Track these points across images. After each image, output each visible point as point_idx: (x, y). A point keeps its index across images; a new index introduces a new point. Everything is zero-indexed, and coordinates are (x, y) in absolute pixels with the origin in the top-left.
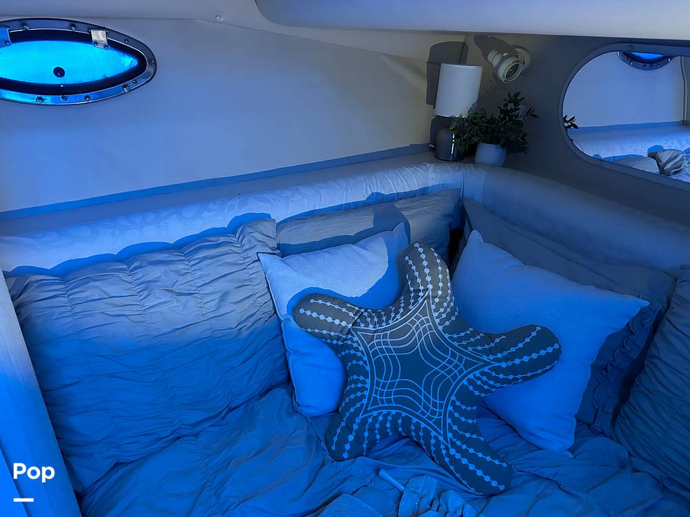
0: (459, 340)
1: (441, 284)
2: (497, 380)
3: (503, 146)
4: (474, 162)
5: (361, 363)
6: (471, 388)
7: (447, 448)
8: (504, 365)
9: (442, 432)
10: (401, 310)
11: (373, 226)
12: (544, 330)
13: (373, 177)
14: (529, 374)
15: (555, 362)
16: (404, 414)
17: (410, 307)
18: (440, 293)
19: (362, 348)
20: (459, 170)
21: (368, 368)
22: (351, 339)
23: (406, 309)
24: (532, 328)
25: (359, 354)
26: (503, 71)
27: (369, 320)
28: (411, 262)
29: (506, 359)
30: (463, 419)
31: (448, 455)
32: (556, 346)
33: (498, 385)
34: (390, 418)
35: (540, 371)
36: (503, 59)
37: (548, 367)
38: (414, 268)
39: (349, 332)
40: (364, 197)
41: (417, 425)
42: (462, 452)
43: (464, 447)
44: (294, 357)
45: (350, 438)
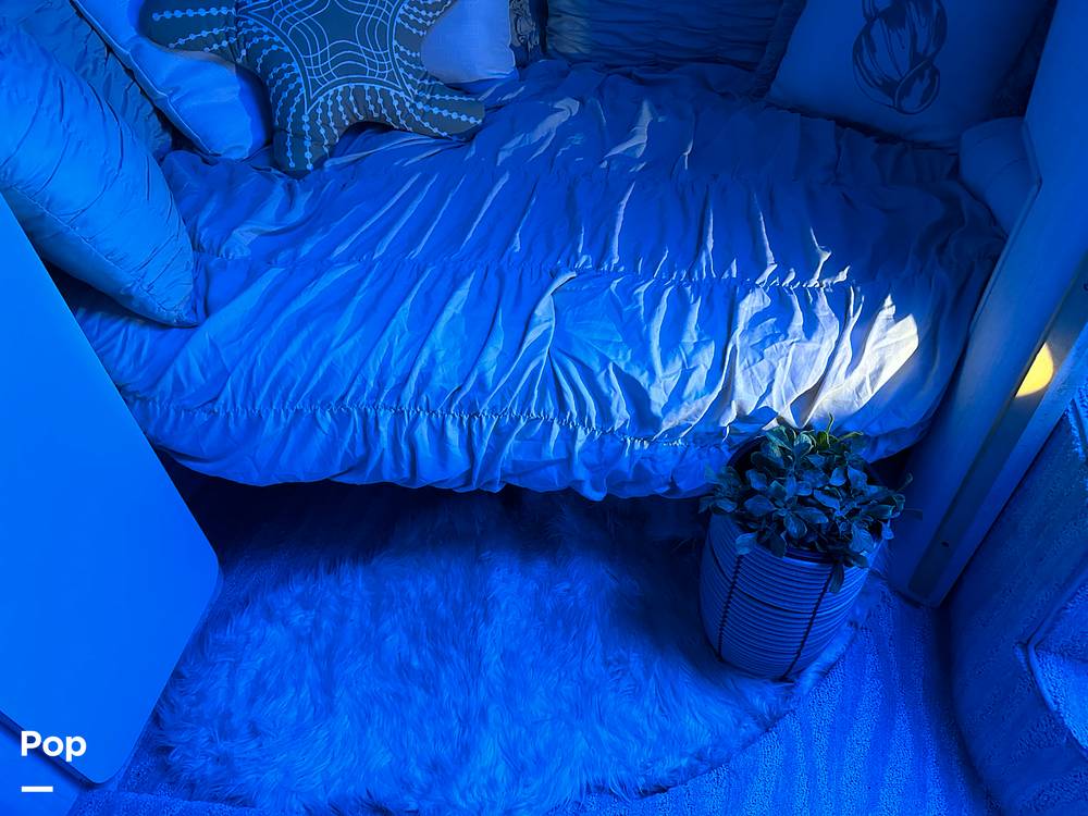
2: (427, 8)
5: (274, 48)
6: (407, 26)
9: (400, 87)
19: (265, 29)
21: (287, 49)
22: (246, 26)
25: (266, 38)
31: (417, 112)
34: (339, 99)
42: (429, 103)
43: (428, 97)
44: (174, 99)
45: (308, 144)
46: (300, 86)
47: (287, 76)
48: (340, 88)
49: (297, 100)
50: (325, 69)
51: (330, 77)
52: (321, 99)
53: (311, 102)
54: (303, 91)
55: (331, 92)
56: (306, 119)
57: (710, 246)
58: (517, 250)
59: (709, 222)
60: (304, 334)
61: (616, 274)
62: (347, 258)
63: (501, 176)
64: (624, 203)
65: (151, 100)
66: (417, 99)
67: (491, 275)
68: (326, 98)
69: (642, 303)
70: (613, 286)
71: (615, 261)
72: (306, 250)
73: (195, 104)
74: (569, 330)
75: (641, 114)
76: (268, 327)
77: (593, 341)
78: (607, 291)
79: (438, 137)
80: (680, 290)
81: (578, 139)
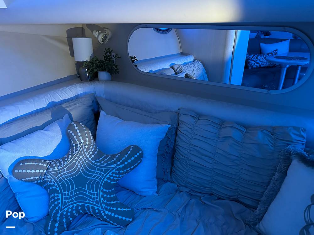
0: (100, 162)
1: (87, 139)
2: (119, 174)
3: (109, 72)
4: (98, 80)
5: (54, 187)
6: (109, 181)
7: (104, 212)
8: (121, 166)
9: (100, 206)
10: (70, 156)
11: (51, 119)
12: (135, 146)
13: (48, 95)
14: (132, 167)
15: (142, 158)
16: (81, 204)
17: (74, 153)
18: (87, 143)
19: (53, 180)
20: (91, 85)
21: (58, 189)
22: (47, 178)
23: (72, 155)
24: (130, 147)
25: (52, 184)
26: (100, 39)
27: (54, 165)
28: (71, 132)
29: (121, 163)
30: (108, 196)
31: (105, 215)
32: (141, 152)
33: (121, 176)
34: (74, 208)
35: (136, 164)
36: (99, 34)
37: (139, 162)
38: (73, 134)
39: (45, 174)
40: (45, 105)
41: (88, 207)
42: (111, 211)
46: (59, 203)
47: (56, 198)
48: (75, 205)
49: (57, 208)
50: (71, 198)
51: (72, 201)
52: (66, 209)
53: (62, 210)
55: (71, 206)
56: (59, 215)
66: (106, 209)
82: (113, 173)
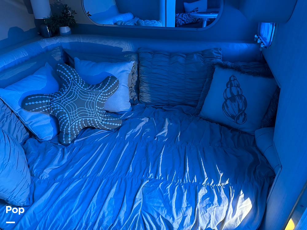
0: (90, 89)
1: (75, 74)
2: (106, 96)
3: (69, 27)
5: (61, 111)
6: (100, 101)
7: (101, 122)
8: (106, 91)
9: (98, 118)
10: (66, 88)
12: (112, 76)
16: (84, 119)
17: (69, 85)
19: (59, 106)
20: (57, 39)
21: (65, 111)
22: (53, 105)
24: (109, 77)
28: (60, 71)
30: (102, 112)
32: (117, 80)
35: (116, 89)
37: (118, 86)
39: (50, 103)
41: (89, 120)
42: (106, 121)
43: (106, 119)
44: (31, 124)
45: (70, 136)
46: (68, 120)
47: (64, 118)
48: (80, 120)
49: (67, 124)
50: (76, 115)
51: (77, 117)
52: (74, 124)
53: (71, 125)
54: (69, 122)
55: (77, 121)
56: (69, 129)
57: (188, 170)
58: (131, 171)
59: (187, 161)
60: (63, 208)
61: (160, 181)
62: (78, 178)
63: (126, 144)
64: (162, 153)
65: (24, 124)
66: (103, 120)
67: (123, 181)
68: (76, 123)
69: (169, 192)
70: (160, 186)
71: (160, 175)
72: (66, 175)
73: (36, 125)
74: (147, 203)
75: (165, 123)
76: (52, 205)
77: (155, 206)
78: (158, 188)
79: (109, 130)
80: (180, 187)
81: (148, 130)
82: (101, 96)
